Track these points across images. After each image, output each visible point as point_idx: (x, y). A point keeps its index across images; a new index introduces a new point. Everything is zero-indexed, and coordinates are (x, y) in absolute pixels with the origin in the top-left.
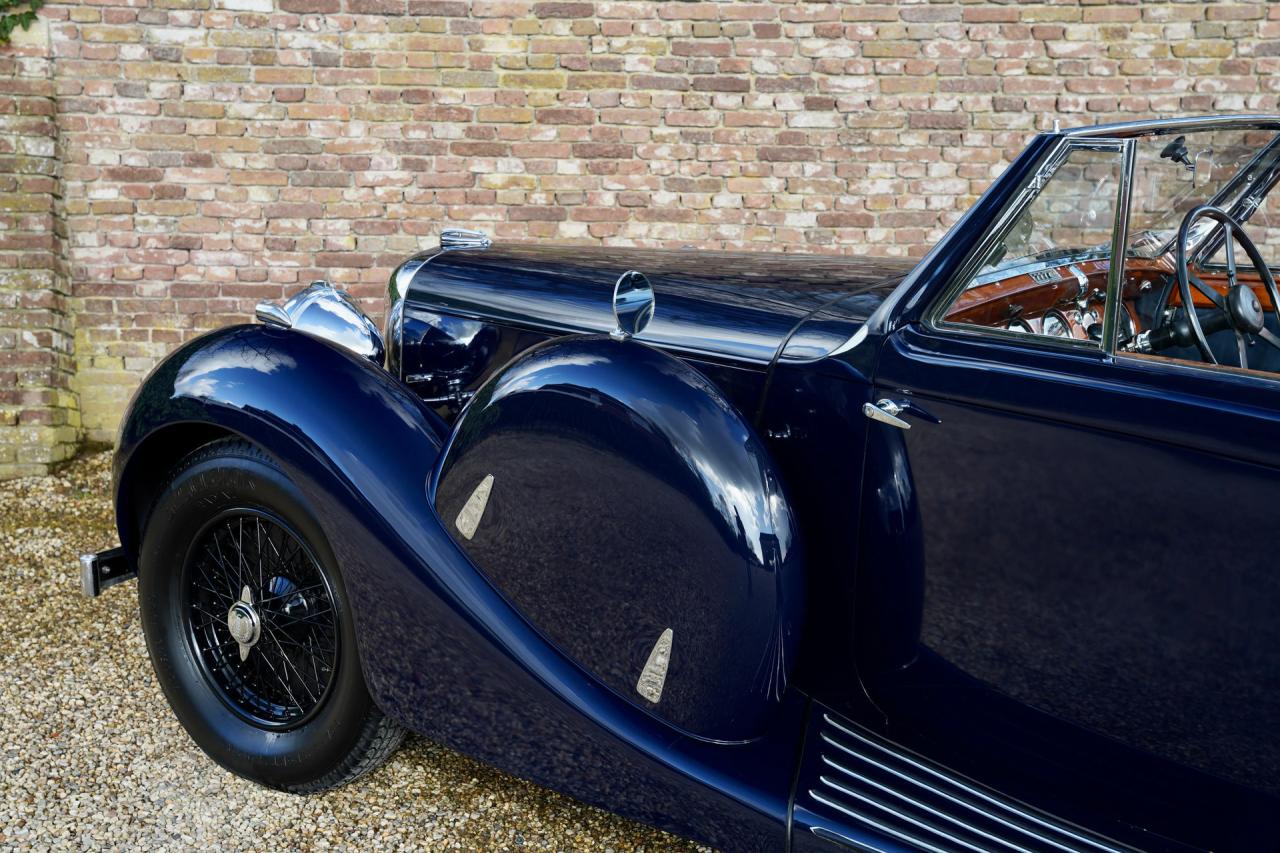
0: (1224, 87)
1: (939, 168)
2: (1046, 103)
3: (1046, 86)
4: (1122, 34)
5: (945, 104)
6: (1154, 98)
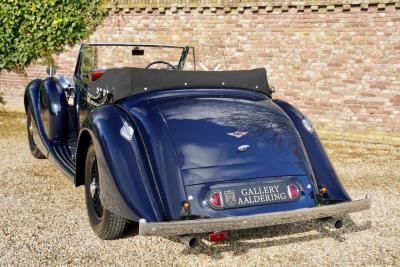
0: (333, 48)
2: (290, 51)
3: (290, 47)
6: (317, 50)
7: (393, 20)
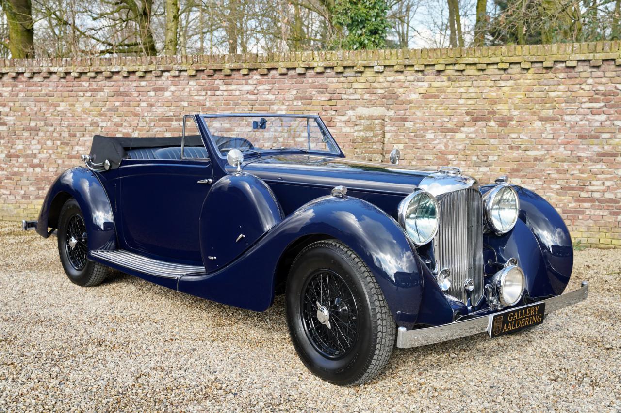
0: (100, 120)
1: (33, 142)
2: (57, 124)
3: (57, 119)
4: (73, 105)
5: (33, 124)
6: (84, 123)
7: (155, 90)
